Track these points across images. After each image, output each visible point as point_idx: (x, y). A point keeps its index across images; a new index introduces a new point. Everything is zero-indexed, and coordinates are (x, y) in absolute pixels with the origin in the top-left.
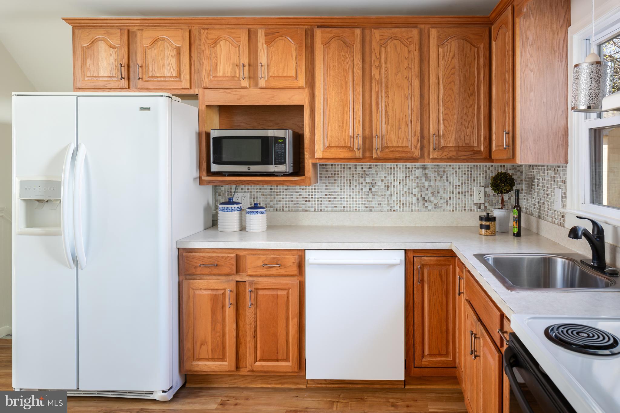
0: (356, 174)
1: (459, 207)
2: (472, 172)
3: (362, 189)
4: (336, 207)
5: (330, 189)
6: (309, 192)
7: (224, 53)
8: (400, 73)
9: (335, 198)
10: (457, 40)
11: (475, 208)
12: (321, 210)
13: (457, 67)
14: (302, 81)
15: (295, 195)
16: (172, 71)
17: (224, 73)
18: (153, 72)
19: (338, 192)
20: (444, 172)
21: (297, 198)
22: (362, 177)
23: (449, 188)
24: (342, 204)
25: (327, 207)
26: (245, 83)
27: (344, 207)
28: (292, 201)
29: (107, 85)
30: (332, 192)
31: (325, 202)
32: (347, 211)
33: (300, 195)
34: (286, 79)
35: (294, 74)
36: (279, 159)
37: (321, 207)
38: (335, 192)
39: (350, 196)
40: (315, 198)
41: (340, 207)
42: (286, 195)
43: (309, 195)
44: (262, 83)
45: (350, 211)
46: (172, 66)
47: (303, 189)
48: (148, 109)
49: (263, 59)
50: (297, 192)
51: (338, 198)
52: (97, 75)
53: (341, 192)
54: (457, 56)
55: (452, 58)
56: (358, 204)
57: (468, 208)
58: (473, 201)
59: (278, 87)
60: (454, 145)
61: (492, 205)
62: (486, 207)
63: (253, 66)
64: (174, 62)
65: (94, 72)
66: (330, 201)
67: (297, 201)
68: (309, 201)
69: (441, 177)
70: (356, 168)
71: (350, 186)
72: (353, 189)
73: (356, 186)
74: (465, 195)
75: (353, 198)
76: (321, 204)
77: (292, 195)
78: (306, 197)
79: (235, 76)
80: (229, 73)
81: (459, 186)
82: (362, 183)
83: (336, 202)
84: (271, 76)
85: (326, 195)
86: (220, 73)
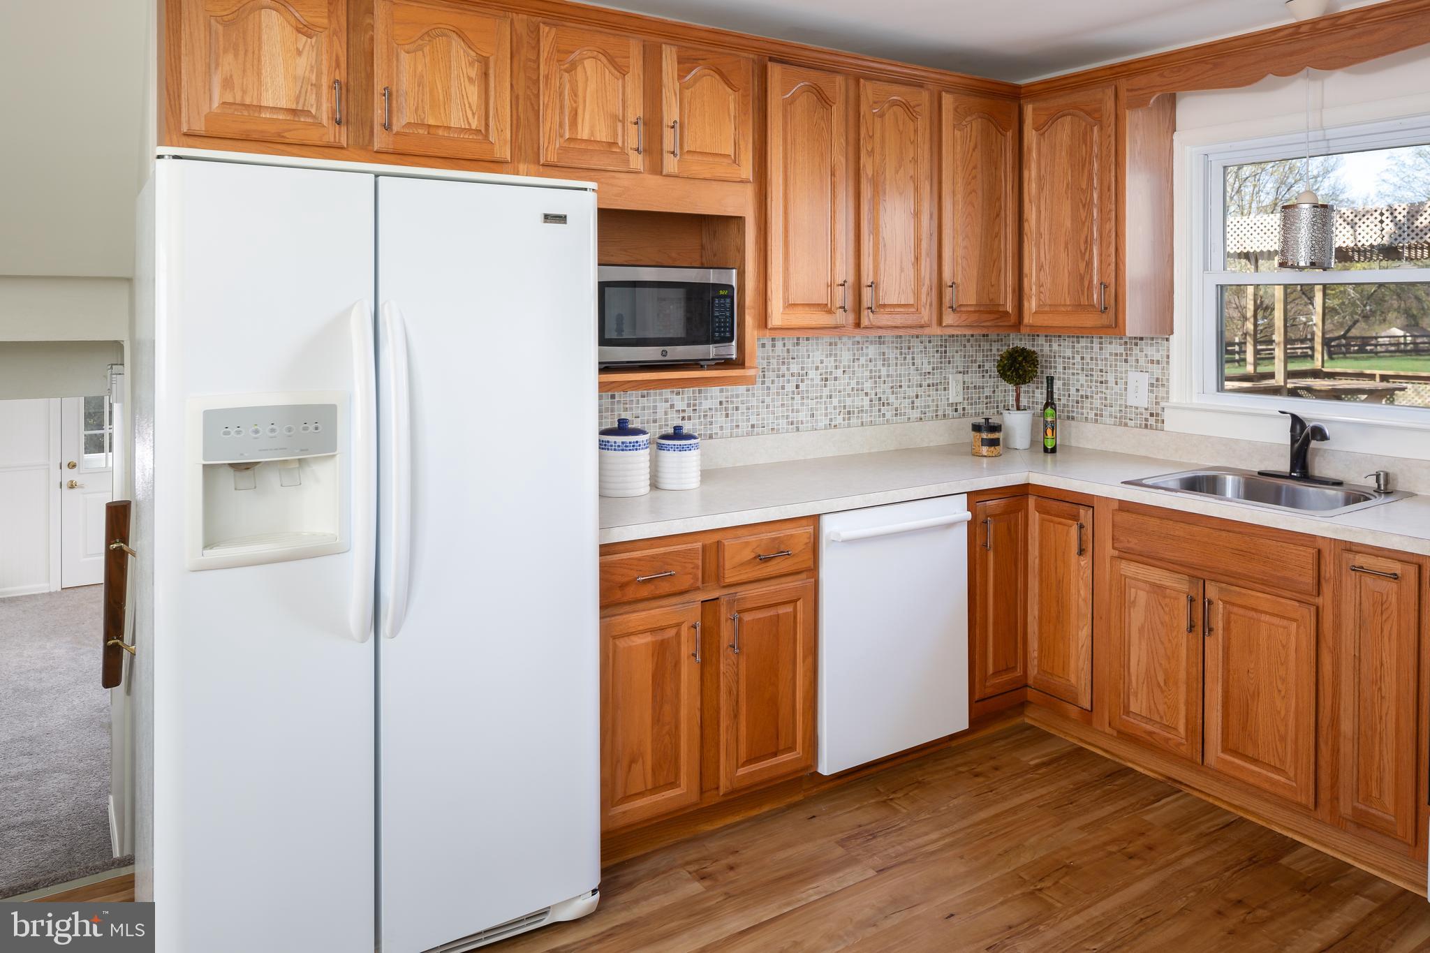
0: (773, 357)
1: (929, 411)
2: (946, 347)
3: (783, 388)
4: (737, 426)
5: (727, 391)
6: (689, 398)
7: (592, 86)
8: (902, 168)
9: (737, 409)
10: (980, 120)
11: (950, 411)
12: (711, 437)
13: (979, 166)
14: (747, 170)
15: (662, 407)
16: (470, 116)
17: (592, 133)
18: (420, 112)
19: (742, 395)
20: (909, 348)
21: (666, 413)
22: (783, 363)
23: (916, 379)
24: (748, 420)
25: (721, 428)
26: (637, 162)
27: (753, 426)
28: (655, 421)
29: (286, 134)
30: (732, 396)
31: (719, 419)
32: (758, 434)
33: (672, 406)
34: (717, 159)
35: (730, 151)
36: (720, 332)
37: (711, 429)
38: (737, 396)
39: (763, 402)
40: (700, 410)
41: (745, 427)
42: (643, 408)
43: (689, 405)
44: (671, 164)
45: (763, 433)
46: (469, 104)
47: (678, 394)
48: (561, 219)
49: (671, 112)
50: (666, 401)
51: (743, 408)
52: (255, 103)
53: (747, 396)
54: (979, 147)
55: (974, 150)
56: (777, 418)
57: (940, 413)
58: (948, 399)
59: (701, 177)
60: (974, 303)
61: (972, 404)
62: (964, 409)
63: (652, 124)
64: (473, 93)
65: (244, 92)
66: (727, 415)
67: (666, 420)
68: (689, 418)
69: (905, 358)
70: (774, 346)
71: (763, 383)
72: (768, 388)
73: (773, 382)
74: (937, 390)
75: (768, 407)
76: (711, 423)
77: (655, 407)
78: (684, 411)
79: (615, 144)
80: (603, 135)
81: (929, 373)
82: (783, 376)
83: (738, 416)
84: (689, 152)
85: (721, 403)
86: (584, 133)
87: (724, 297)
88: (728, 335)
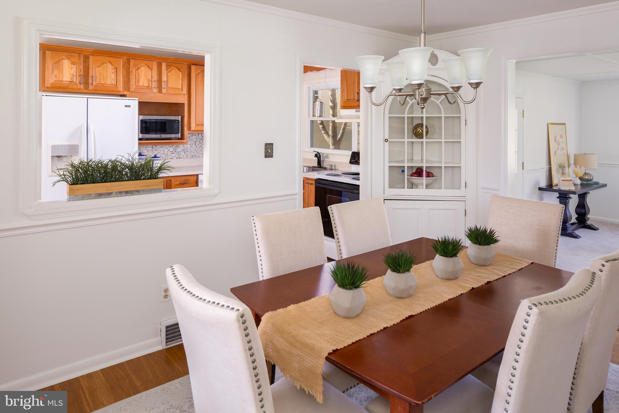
0: (198, 138)
3: (201, 146)
4: (188, 156)
5: (185, 147)
6: (174, 148)
7: (143, 73)
9: (188, 151)
12: (180, 158)
14: (185, 91)
15: (166, 150)
16: (112, 81)
17: (143, 84)
18: (100, 81)
19: (189, 148)
21: (167, 152)
22: (201, 140)
24: (191, 154)
25: (183, 156)
26: (155, 90)
27: (192, 156)
28: (164, 154)
29: (69, 87)
30: (186, 148)
31: (183, 154)
32: (194, 158)
33: (169, 150)
34: (177, 89)
35: (181, 87)
36: (176, 131)
37: (180, 156)
38: (188, 148)
39: (195, 150)
40: (177, 151)
41: (190, 156)
42: (161, 151)
43: (174, 150)
44: (164, 91)
45: (195, 158)
46: (112, 79)
47: (171, 147)
48: (129, 106)
49: (164, 78)
50: (167, 149)
51: (189, 151)
52: (62, 80)
53: (191, 148)
56: (199, 154)
59: (172, 94)
63: (160, 81)
64: (113, 76)
65: (59, 78)
66: (185, 153)
67: (167, 154)
68: (174, 153)
70: (198, 135)
71: (195, 145)
72: (197, 146)
73: (198, 145)
75: (197, 151)
76: (180, 155)
77: (164, 150)
78: (172, 151)
79: (149, 86)
80: (146, 84)
82: (201, 143)
83: (188, 153)
84: (169, 88)
85: (183, 150)
86: (141, 84)
87: (177, 123)
88: (178, 132)
